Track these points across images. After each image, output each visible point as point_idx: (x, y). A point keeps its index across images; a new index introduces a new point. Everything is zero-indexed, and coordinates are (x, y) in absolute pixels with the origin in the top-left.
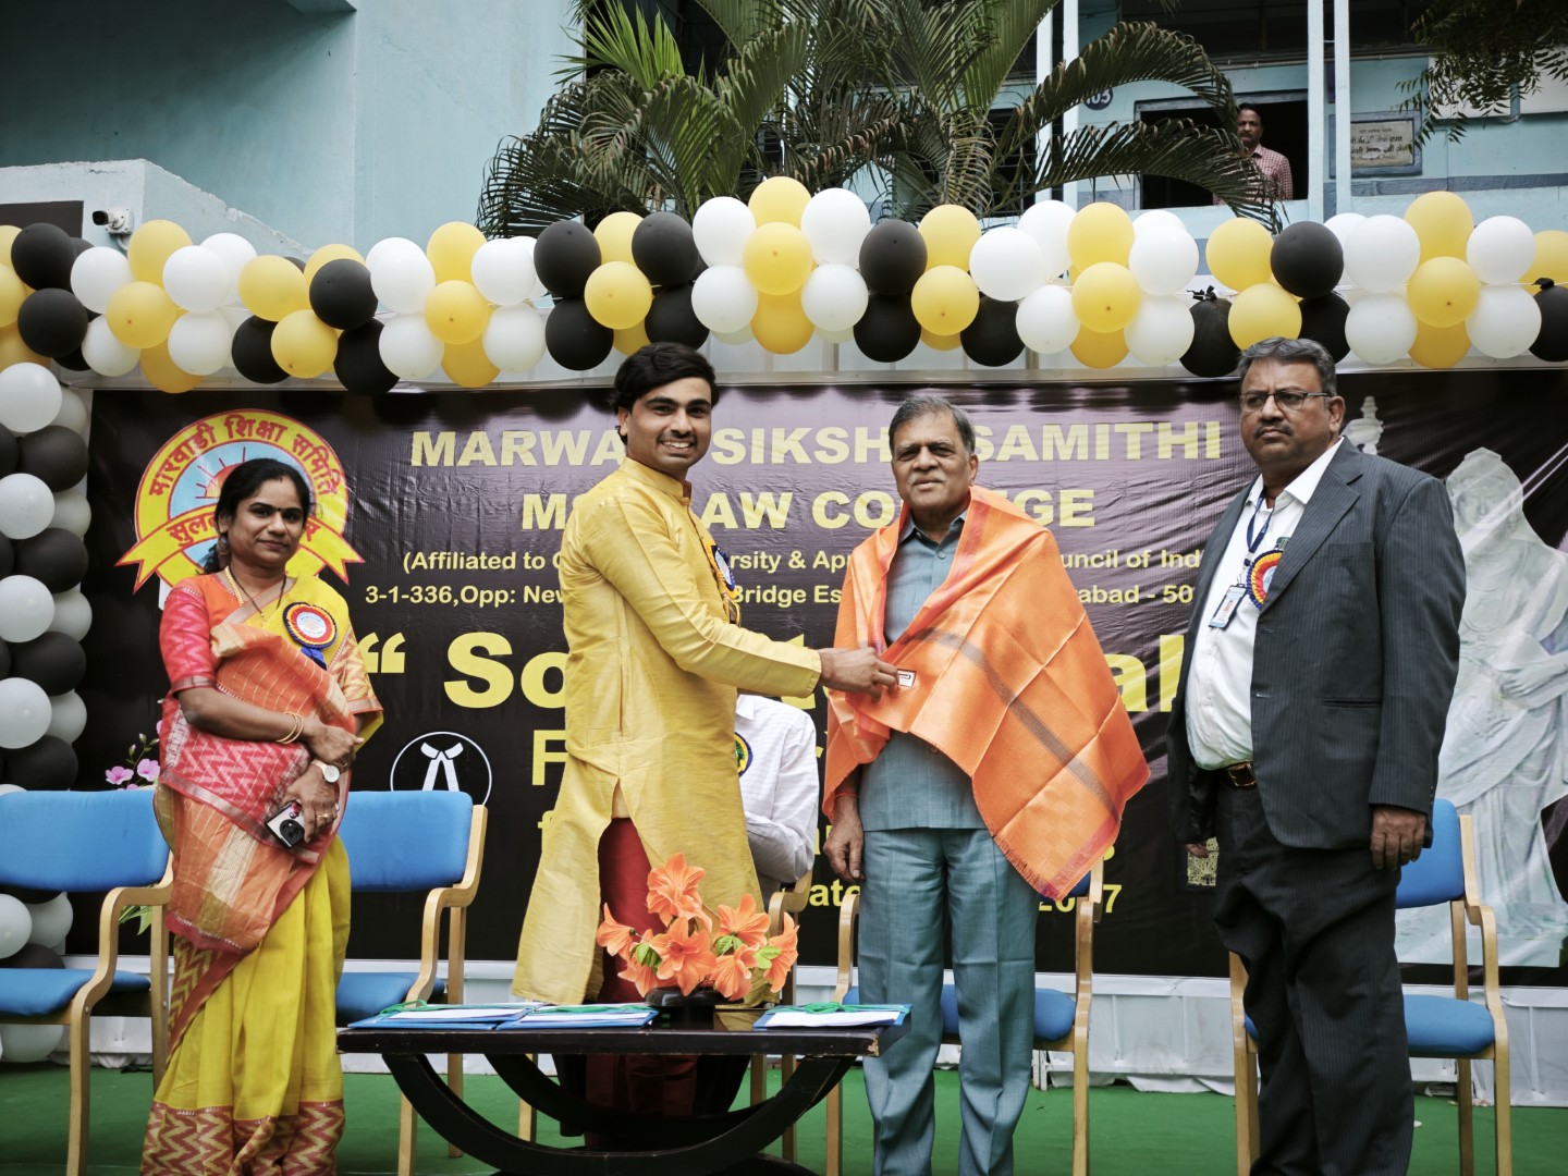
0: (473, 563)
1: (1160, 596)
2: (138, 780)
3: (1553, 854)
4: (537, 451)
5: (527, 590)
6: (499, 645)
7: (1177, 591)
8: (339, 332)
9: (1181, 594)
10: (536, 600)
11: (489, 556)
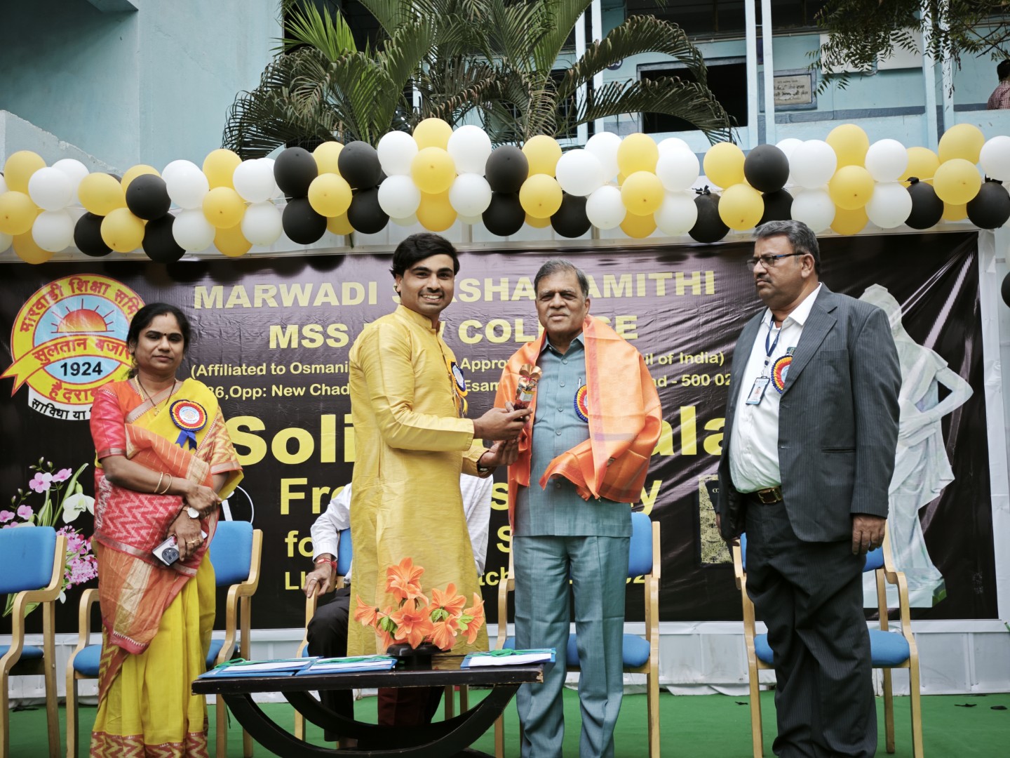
0: (238, 371)
1: (680, 382)
2: (19, 520)
3: (926, 536)
4: (277, 297)
5: (274, 388)
6: (257, 424)
7: (690, 378)
8: (146, 222)
9: (693, 380)
10: (280, 394)
11: (248, 366)
